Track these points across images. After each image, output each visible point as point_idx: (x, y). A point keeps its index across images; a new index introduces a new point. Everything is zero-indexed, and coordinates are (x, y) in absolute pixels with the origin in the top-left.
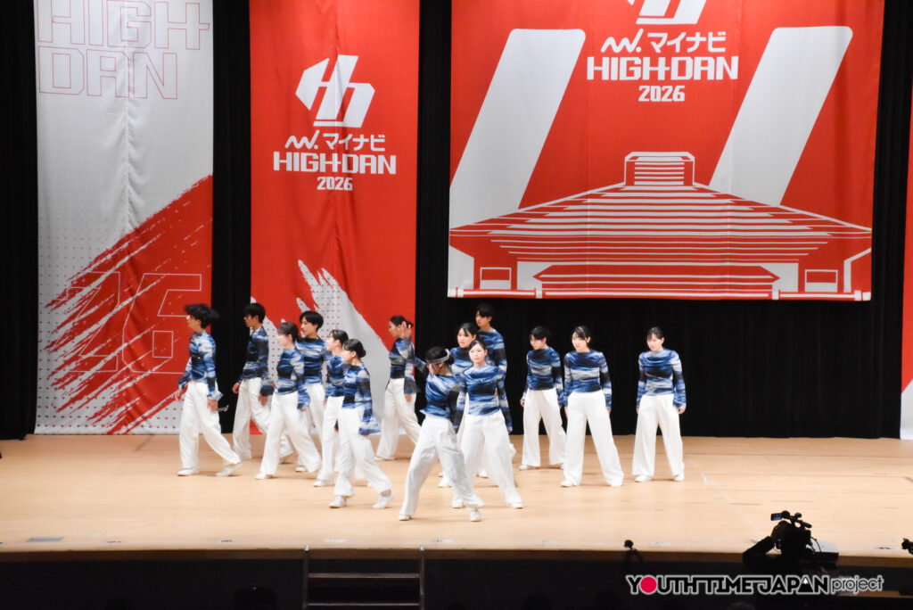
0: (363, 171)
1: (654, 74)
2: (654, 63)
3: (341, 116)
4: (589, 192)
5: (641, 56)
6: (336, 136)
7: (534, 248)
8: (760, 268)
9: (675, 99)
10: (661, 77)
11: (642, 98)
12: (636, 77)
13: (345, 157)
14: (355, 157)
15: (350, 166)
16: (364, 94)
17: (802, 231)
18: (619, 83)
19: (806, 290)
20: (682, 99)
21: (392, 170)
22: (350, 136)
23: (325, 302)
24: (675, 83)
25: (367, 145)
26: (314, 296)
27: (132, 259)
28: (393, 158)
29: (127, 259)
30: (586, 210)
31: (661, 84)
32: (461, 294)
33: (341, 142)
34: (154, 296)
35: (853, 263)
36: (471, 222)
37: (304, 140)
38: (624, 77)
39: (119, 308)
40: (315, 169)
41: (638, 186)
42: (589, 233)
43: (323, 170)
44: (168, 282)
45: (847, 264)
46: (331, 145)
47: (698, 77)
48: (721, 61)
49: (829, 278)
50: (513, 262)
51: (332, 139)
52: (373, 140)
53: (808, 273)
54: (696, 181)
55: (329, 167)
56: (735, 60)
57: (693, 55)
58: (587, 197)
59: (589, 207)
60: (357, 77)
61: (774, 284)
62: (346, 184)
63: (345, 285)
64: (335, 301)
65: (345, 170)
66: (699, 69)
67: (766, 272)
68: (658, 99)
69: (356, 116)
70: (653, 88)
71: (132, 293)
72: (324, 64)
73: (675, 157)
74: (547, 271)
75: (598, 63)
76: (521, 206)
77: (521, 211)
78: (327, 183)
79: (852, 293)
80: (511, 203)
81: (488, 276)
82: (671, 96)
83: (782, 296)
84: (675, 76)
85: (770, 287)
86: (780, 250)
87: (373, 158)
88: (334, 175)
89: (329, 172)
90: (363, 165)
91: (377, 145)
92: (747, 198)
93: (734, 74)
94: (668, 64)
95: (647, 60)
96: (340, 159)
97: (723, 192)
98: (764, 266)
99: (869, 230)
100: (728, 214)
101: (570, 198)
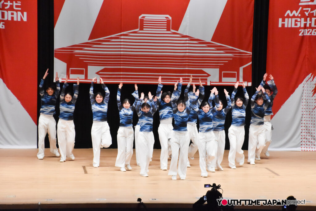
0: (10, 19)
4: (122, 33)
7: (97, 60)
8: (201, 70)
14: (5, 12)
15: (3, 16)
17: (221, 54)
19: (223, 81)
21: (25, 19)
22: (2, 2)
25: (11, 6)
28: (25, 13)
30: (121, 42)
35: (244, 68)
36: (65, 46)
41: (145, 30)
42: (122, 53)
45: (241, 69)
50: (86, 66)
52: (15, 4)
53: (223, 73)
54: (172, 29)
58: (121, 35)
59: (122, 40)
61: (208, 78)
62: (1, 25)
63: (1, 75)
65: (0, 18)
67: (205, 73)
73: (163, 17)
74: (101, 71)
76: (89, 39)
77: (90, 41)
80: (85, 38)
81: (74, 72)
83: (212, 84)
85: (206, 80)
86: (211, 62)
87: (15, 13)
90: (10, 16)
91: (17, 6)
92: (196, 38)
97: (185, 34)
98: (205, 70)
99: (251, 53)
100: (188, 45)
101: (113, 36)
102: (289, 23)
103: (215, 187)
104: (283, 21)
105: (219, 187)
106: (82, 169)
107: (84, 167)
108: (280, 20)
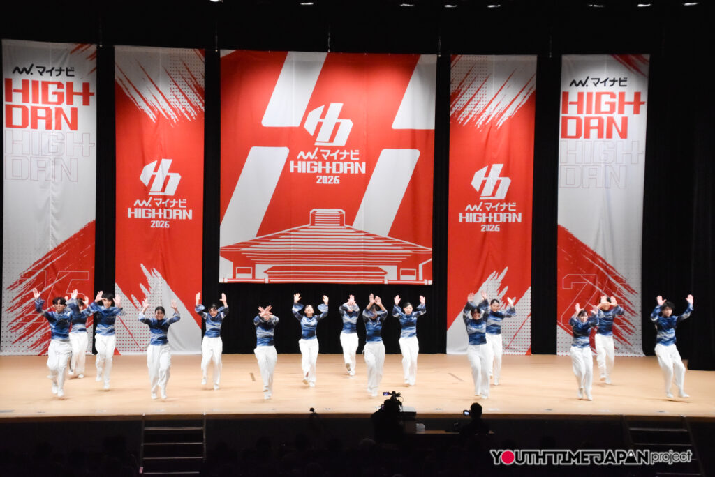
0: (175, 218)
1: (324, 170)
2: (324, 164)
3: (164, 189)
4: (292, 229)
5: (317, 161)
6: (161, 200)
7: (265, 258)
8: (378, 268)
9: (335, 182)
10: (328, 172)
11: (318, 182)
12: (315, 171)
13: (165, 210)
14: (171, 211)
15: (168, 215)
16: (176, 179)
17: (399, 250)
18: (306, 174)
19: (401, 279)
20: (338, 182)
21: (190, 217)
22: (168, 200)
23: (155, 285)
24: (334, 175)
25: (177, 205)
26: (149, 282)
27: (52, 264)
28: (191, 211)
29: (50, 264)
30: (291, 238)
31: (327, 175)
32: (226, 281)
33: (163, 203)
34: (64, 282)
35: (423, 266)
36: (231, 244)
37: (144, 202)
38: (309, 171)
39: (45, 289)
40: (150, 217)
41: (317, 226)
42: (292, 250)
43: (154, 217)
44: (72, 276)
45: (421, 266)
46: (158, 205)
47: (346, 172)
48: (357, 164)
49: (411, 273)
50: (253, 264)
51: (158, 202)
52: (180, 202)
53: (402, 271)
54: (346, 224)
55: (157, 216)
56: (364, 164)
57: (343, 161)
58: (291, 231)
59: (292, 236)
60: (172, 170)
61: (386, 276)
62: (166, 224)
63: (165, 276)
64: (160, 285)
65: (165, 217)
66: (346, 168)
67: (381, 270)
68: (326, 183)
69: (171, 190)
70: (324, 177)
71: (52, 281)
72: (155, 163)
73: (335, 212)
74: (271, 269)
75: (296, 164)
76: (257, 236)
77: (257, 238)
78: (156, 224)
79: (423, 281)
80: (252, 234)
81: (241, 271)
82: (332, 181)
83: (390, 282)
84: (334, 171)
85: (383, 278)
86: (388, 259)
87: (180, 211)
88: (159, 220)
89: (157, 218)
90: (175, 215)
91: (182, 204)
92: (371, 233)
93: (363, 171)
94: (331, 165)
95: (320, 163)
96: (163, 211)
97: (360, 229)
98: (381, 267)
99: (431, 249)
100: (363, 240)
101: (282, 232)
102: (470, 218)
103: (395, 395)
104: (464, 215)
105: (398, 395)
106: (250, 376)
107: (252, 375)
108: (461, 214)
